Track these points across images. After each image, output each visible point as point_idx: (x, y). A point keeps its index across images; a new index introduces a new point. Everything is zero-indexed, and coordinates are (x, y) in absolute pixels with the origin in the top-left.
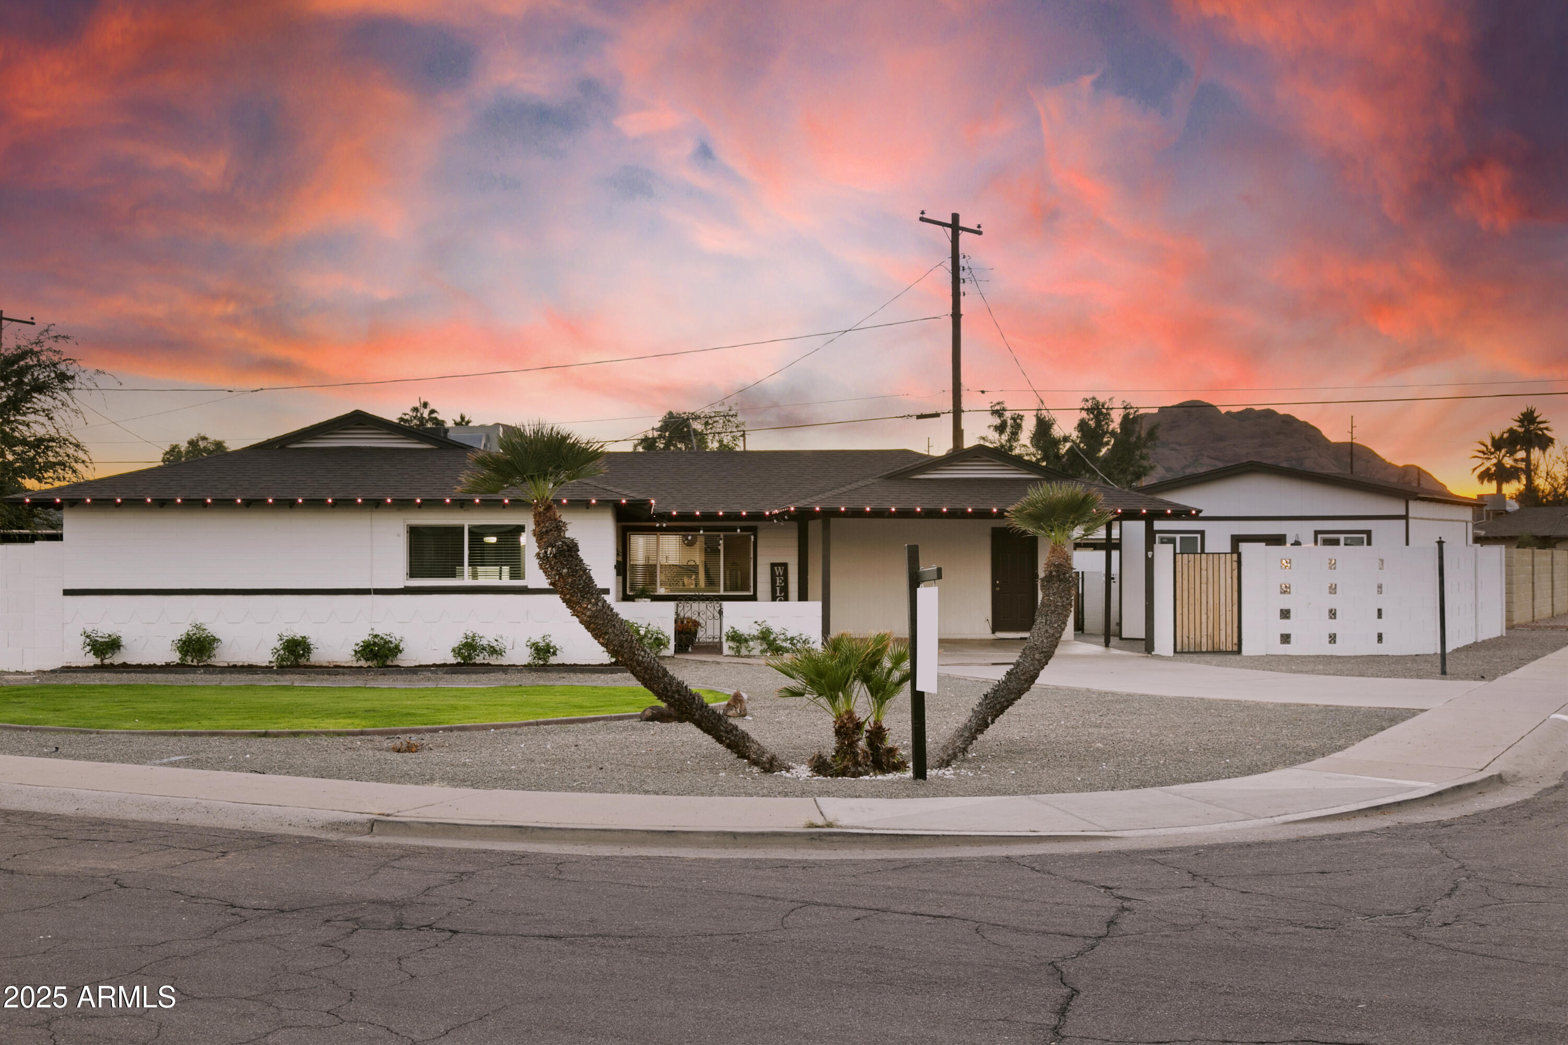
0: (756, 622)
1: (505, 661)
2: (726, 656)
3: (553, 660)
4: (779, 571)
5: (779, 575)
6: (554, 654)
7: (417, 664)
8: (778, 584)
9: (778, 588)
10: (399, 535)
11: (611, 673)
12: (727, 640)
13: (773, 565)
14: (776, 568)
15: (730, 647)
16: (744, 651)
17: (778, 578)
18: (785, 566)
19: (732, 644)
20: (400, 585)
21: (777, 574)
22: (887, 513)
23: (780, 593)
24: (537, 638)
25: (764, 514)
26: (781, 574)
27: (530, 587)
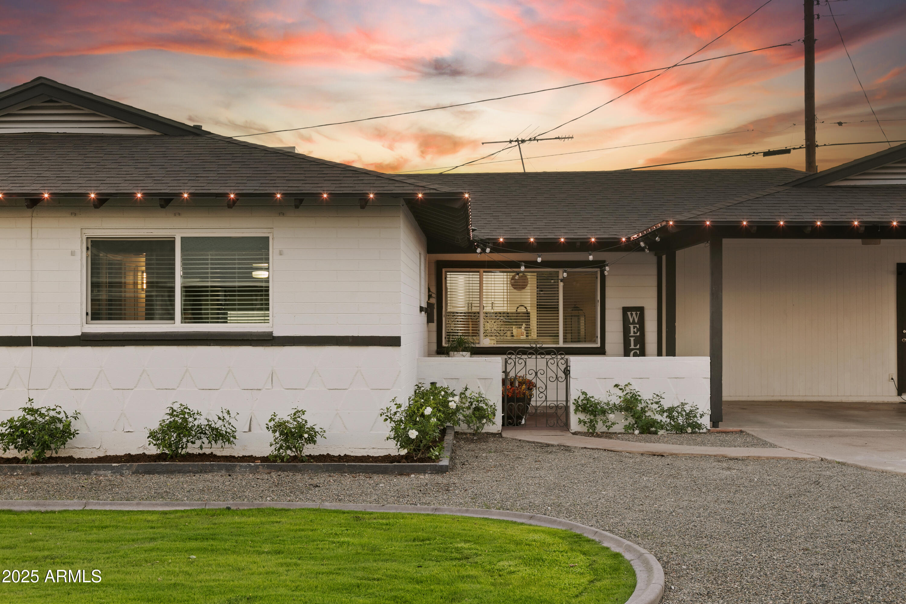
0: (617, 386)
1: (237, 451)
2: (575, 433)
3: (309, 450)
4: (633, 317)
5: (634, 323)
6: (311, 440)
7: (102, 455)
8: (632, 334)
9: (632, 339)
10: (73, 254)
11: (401, 474)
12: (576, 410)
13: (626, 310)
14: (629, 313)
15: (580, 421)
16: (600, 427)
17: (632, 326)
18: (641, 310)
19: (582, 416)
20: (77, 332)
21: (631, 320)
22: (809, 229)
23: (635, 345)
24: (284, 415)
25: (620, 239)
26: (636, 320)
27: (276, 334)
